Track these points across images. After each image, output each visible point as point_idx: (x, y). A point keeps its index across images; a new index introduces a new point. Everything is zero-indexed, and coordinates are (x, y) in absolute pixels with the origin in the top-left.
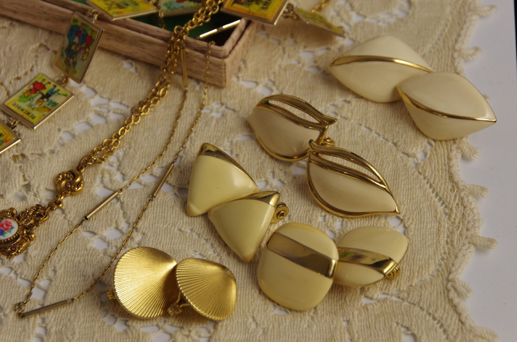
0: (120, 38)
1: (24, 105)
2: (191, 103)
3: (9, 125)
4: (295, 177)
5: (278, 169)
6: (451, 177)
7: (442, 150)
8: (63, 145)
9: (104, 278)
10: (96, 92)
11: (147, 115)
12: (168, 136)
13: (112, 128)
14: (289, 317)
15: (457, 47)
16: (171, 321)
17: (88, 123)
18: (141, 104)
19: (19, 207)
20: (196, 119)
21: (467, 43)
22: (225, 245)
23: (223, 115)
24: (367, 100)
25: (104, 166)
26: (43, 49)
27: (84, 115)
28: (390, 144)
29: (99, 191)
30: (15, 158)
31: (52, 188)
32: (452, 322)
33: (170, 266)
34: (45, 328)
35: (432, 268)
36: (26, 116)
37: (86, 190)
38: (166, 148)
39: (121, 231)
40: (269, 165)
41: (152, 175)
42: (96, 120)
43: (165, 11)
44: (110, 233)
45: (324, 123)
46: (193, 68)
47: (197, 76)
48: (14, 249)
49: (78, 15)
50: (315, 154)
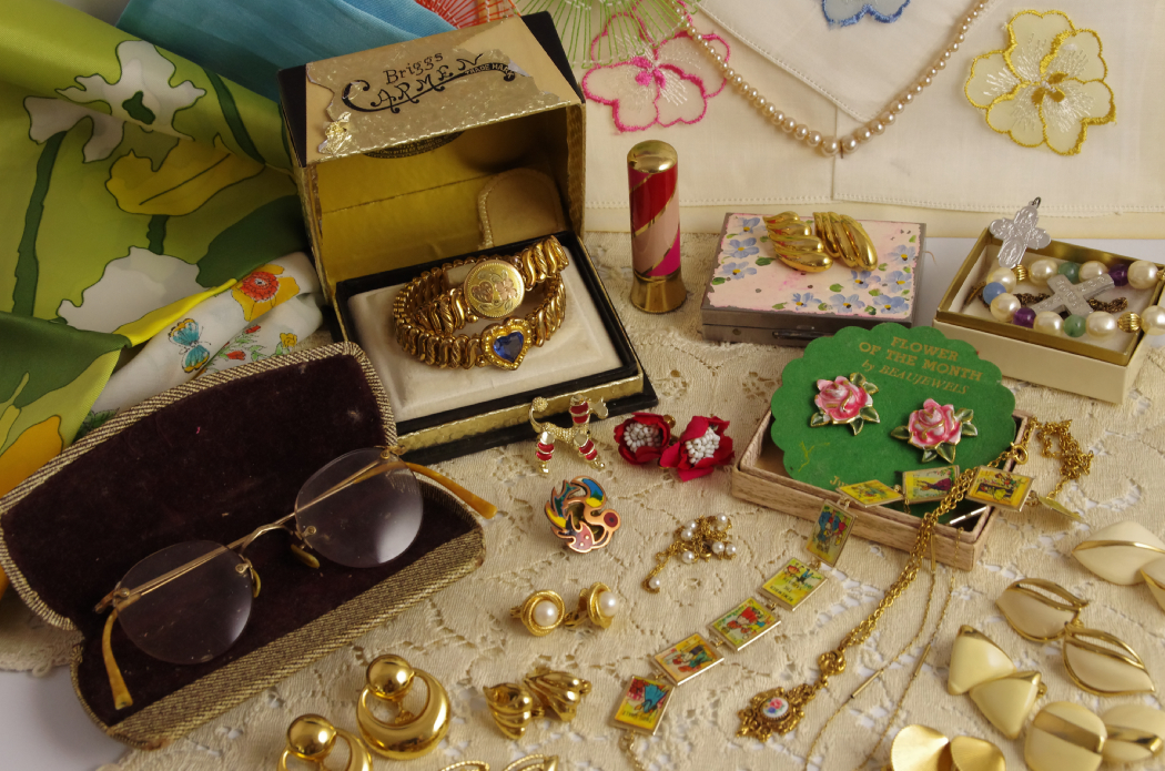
0: (869, 524)
1: (781, 588)
2: (940, 586)
3: (768, 607)
4: (1048, 657)
5: (1031, 649)
8: (821, 626)
9: (875, 755)
10: (847, 576)
11: (900, 598)
12: (921, 618)
13: (866, 610)
17: (842, 605)
18: (893, 587)
19: (786, 686)
20: (947, 602)
22: (989, 723)
23: (971, 598)
24: (1109, 582)
25: (862, 646)
26: (791, 534)
27: (838, 597)
28: (1136, 625)
29: (860, 670)
30: (777, 638)
31: (815, 667)
33: (943, 741)
36: (784, 599)
37: (848, 670)
38: (921, 629)
39: (886, 709)
40: (1022, 646)
41: (909, 655)
42: (850, 603)
43: (910, 498)
44: (876, 711)
45: (1077, 605)
46: (942, 553)
47: (945, 561)
48: (785, 726)
49: (828, 502)
50: (1071, 636)
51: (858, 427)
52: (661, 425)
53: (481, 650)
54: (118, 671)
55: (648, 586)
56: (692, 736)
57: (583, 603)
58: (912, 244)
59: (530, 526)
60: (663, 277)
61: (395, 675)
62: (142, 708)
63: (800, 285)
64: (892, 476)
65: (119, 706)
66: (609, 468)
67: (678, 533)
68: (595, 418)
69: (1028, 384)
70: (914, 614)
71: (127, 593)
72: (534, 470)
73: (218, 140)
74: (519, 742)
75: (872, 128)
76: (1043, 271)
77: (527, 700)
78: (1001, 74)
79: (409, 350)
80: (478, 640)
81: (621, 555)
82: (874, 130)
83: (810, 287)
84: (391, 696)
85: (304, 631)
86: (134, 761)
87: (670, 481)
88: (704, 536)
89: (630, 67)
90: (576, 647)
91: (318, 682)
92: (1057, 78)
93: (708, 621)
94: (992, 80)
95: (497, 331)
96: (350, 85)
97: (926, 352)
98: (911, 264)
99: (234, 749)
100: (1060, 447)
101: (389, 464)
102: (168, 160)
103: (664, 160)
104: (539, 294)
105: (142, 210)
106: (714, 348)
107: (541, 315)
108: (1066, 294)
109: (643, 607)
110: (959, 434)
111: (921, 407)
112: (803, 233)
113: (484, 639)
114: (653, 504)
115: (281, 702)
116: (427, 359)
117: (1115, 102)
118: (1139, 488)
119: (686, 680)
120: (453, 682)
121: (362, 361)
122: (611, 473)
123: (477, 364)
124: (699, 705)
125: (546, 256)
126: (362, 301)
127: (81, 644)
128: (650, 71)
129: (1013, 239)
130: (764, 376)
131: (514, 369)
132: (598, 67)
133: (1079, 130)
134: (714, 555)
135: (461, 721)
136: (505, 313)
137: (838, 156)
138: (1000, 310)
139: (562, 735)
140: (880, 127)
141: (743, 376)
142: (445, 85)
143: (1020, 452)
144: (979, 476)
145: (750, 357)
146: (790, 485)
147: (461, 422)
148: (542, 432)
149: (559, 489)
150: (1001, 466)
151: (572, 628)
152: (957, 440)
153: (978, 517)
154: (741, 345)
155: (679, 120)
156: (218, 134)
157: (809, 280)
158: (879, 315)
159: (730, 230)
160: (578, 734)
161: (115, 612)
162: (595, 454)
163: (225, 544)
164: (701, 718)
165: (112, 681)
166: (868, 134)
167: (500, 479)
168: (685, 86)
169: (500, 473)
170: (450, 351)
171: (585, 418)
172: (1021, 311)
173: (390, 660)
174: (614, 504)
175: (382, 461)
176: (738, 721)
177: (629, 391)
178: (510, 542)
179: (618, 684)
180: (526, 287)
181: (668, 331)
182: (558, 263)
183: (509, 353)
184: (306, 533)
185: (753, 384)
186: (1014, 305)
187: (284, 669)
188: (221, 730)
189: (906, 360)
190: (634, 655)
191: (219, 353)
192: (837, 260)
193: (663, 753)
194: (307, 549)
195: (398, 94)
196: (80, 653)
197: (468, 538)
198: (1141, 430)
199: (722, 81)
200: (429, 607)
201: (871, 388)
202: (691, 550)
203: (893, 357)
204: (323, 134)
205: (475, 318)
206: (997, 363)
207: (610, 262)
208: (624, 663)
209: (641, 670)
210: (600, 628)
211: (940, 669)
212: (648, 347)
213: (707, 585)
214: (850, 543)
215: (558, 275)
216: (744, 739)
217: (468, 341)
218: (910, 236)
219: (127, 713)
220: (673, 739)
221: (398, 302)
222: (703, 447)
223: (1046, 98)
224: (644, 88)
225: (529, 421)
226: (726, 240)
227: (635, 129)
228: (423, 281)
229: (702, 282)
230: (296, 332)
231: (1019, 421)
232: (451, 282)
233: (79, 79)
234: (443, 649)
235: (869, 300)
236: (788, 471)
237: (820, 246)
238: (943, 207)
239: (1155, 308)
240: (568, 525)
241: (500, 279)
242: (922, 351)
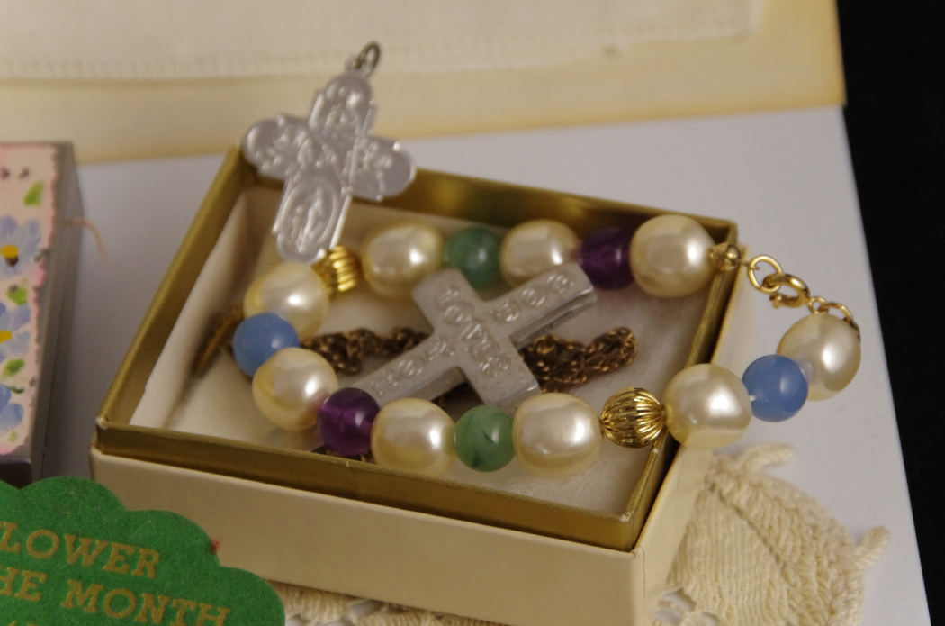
58: (33, 212)
69: (377, 605)
76: (402, 260)
97: (70, 559)
98: (31, 275)
129: (311, 171)
138: (279, 401)
172: (335, 400)
218: (27, 185)
239: (702, 370)
242: (58, 556)
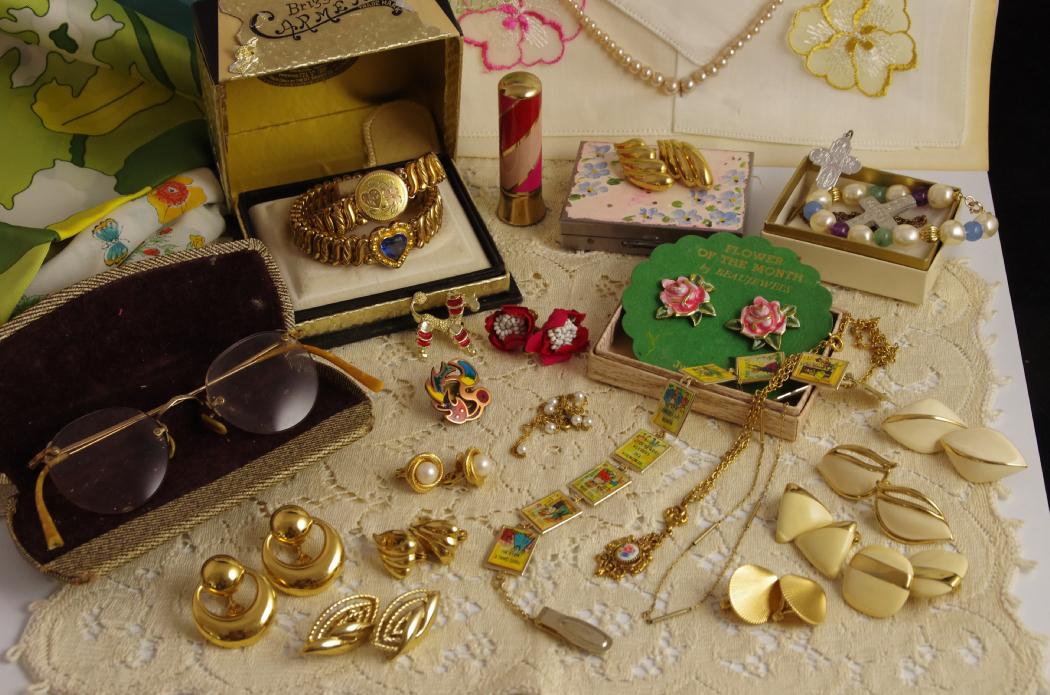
0: (708, 400)
1: (631, 454)
2: (768, 453)
3: (620, 469)
4: (861, 512)
5: (847, 505)
6: (992, 513)
7: (981, 491)
8: (666, 486)
9: (714, 592)
10: (687, 445)
11: (734, 464)
12: (752, 480)
13: (705, 473)
14: (872, 624)
15: (983, 409)
16: (774, 626)
17: (684, 469)
18: (728, 453)
19: (637, 535)
20: (774, 466)
21: (991, 406)
22: (811, 565)
23: (795, 463)
24: (913, 451)
25: (702, 503)
26: (639, 410)
27: (680, 463)
28: (937, 486)
29: (700, 522)
30: (628, 495)
31: (662, 520)
32: (1009, 627)
33: (773, 579)
34: (670, 633)
35: (986, 584)
36: (634, 463)
37: (689, 522)
38: (752, 489)
39: (723, 555)
40: (839, 503)
41: (743, 510)
42: (691, 467)
43: (743, 379)
44: (713, 556)
45: (886, 467)
46: (770, 425)
47: (772, 432)
48: (636, 568)
49: (672, 382)
50: (882, 492)
51: (697, 319)
52: (526, 315)
53: (371, 505)
54: (50, 519)
55: (516, 452)
56: (555, 576)
57: (460, 465)
58: (742, 169)
59: (411, 402)
60: (527, 194)
61: (296, 523)
62: (71, 548)
63: (646, 201)
64: (726, 361)
65: (51, 547)
66: (480, 354)
67: (541, 408)
68: (468, 312)
69: (842, 288)
70: (746, 477)
71: (58, 451)
72: (414, 356)
73: (134, 66)
74: (405, 582)
75: (707, 70)
76: (855, 193)
77: (412, 544)
78: (820, 25)
79: (306, 249)
80: (367, 497)
81: (492, 426)
82: (709, 72)
83: (655, 203)
84: (292, 541)
85: (215, 485)
86: (63, 597)
87: (534, 365)
88: (564, 411)
89: (498, 13)
90: (453, 502)
91: (226, 531)
92: (867, 30)
93: (568, 481)
94: (813, 30)
95: (384, 232)
96: (257, 15)
97: (756, 258)
98: (742, 185)
99: (153, 587)
100: (870, 340)
101: (289, 346)
102: (87, 87)
103: (531, 88)
104: (421, 202)
105: (65, 129)
106: (571, 255)
107: (422, 220)
108: (874, 211)
109: (511, 470)
110: (785, 326)
111: (751, 303)
112: (648, 157)
113: (372, 495)
114: (519, 384)
115: (194, 548)
116: (321, 257)
117: (917, 51)
118: (938, 374)
119: (551, 530)
120: (346, 531)
121: (264, 255)
122: (482, 358)
123: (366, 262)
124: (562, 550)
125: (427, 169)
126: (262, 210)
127: (15, 497)
128: (516, 16)
129: (829, 165)
130: (614, 279)
131: (398, 268)
132: (470, 12)
133: (886, 75)
134: (573, 426)
135: (354, 564)
136: (391, 216)
137: (678, 95)
138: (819, 225)
139: (442, 576)
140: (715, 70)
141: (597, 279)
142: (341, 18)
143: (837, 341)
144: (802, 360)
145: (601, 264)
146: (639, 367)
147: (351, 312)
148: (422, 322)
149: (438, 370)
150: (821, 352)
151: (449, 487)
152: (782, 330)
153: (802, 393)
154: (595, 253)
155: (540, 61)
156: (134, 63)
157: (654, 197)
158: (714, 226)
159: (585, 155)
160: (456, 575)
161: (46, 469)
162: (468, 342)
163: (145, 411)
164: (563, 561)
165: (44, 526)
166: (704, 76)
167: (384, 363)
168: (546, 31)
169: (384, 358)
170: (342, 250)
171: (459, 310)
172: (836, 225)
173: (291, 510)
174: (485, 382)
175: (283, 343)
176: (595, 564)
177: (497, 289)
178: (394, 415)
179: (490, 533)
180: (409, 195)
181: (531, 240)
182: (438, 175)
183: (393, 253)
184: (215, 403)
185: (605, 286)
186: (830, 220)
187: (198, 516)
188: (140, 571)
189: (738, 264)
190: (505, 509)
191: (136, 250)
192: (677, 181)
193: (531, 591)
194: (217, 418)
195: (299, 24)
196: (14, 504)
197: (359, 409)
198: (939, 327)
199: (578, 27)
200: (323, 468)
201: (708, 287)
202: (554, 422)
203: (727, 261)
204: (234, 57)
205: (364, 221)
206: (817, 269)
207: (479, 182)
208: (496, 515)
209: (511, 522)
210: (475, 486)
211: (769, 521)
212: (514, 253)
213: (567, 451)
214: (690, 417)
215: (436, 188)
216: (601, 579)
217: (358, 241)
218: (741, 161)
219: (58, 553)
220: (539, 579)
221: (295, 208)
222: (563, 335)
223: (857, 46)
224: (510, 32)
225: (411, 312)
226: (581, 164)
227: (501, 68)
228: (316, 193)
229: (560, 201)
230: (203, 234)
231: (835, 316)
232: (341, 193)
233: (11, 11)
234: (337, 504)
235: (706, 215)
236: (637, 355)
237: (663, 168)
238: (768, 140)
239: (951, 222)
240: (446, 400)
241: (387, 187)
242: (752, 257)
